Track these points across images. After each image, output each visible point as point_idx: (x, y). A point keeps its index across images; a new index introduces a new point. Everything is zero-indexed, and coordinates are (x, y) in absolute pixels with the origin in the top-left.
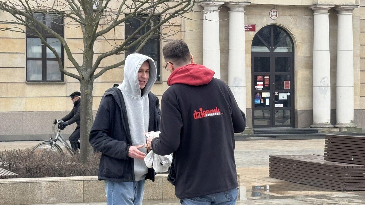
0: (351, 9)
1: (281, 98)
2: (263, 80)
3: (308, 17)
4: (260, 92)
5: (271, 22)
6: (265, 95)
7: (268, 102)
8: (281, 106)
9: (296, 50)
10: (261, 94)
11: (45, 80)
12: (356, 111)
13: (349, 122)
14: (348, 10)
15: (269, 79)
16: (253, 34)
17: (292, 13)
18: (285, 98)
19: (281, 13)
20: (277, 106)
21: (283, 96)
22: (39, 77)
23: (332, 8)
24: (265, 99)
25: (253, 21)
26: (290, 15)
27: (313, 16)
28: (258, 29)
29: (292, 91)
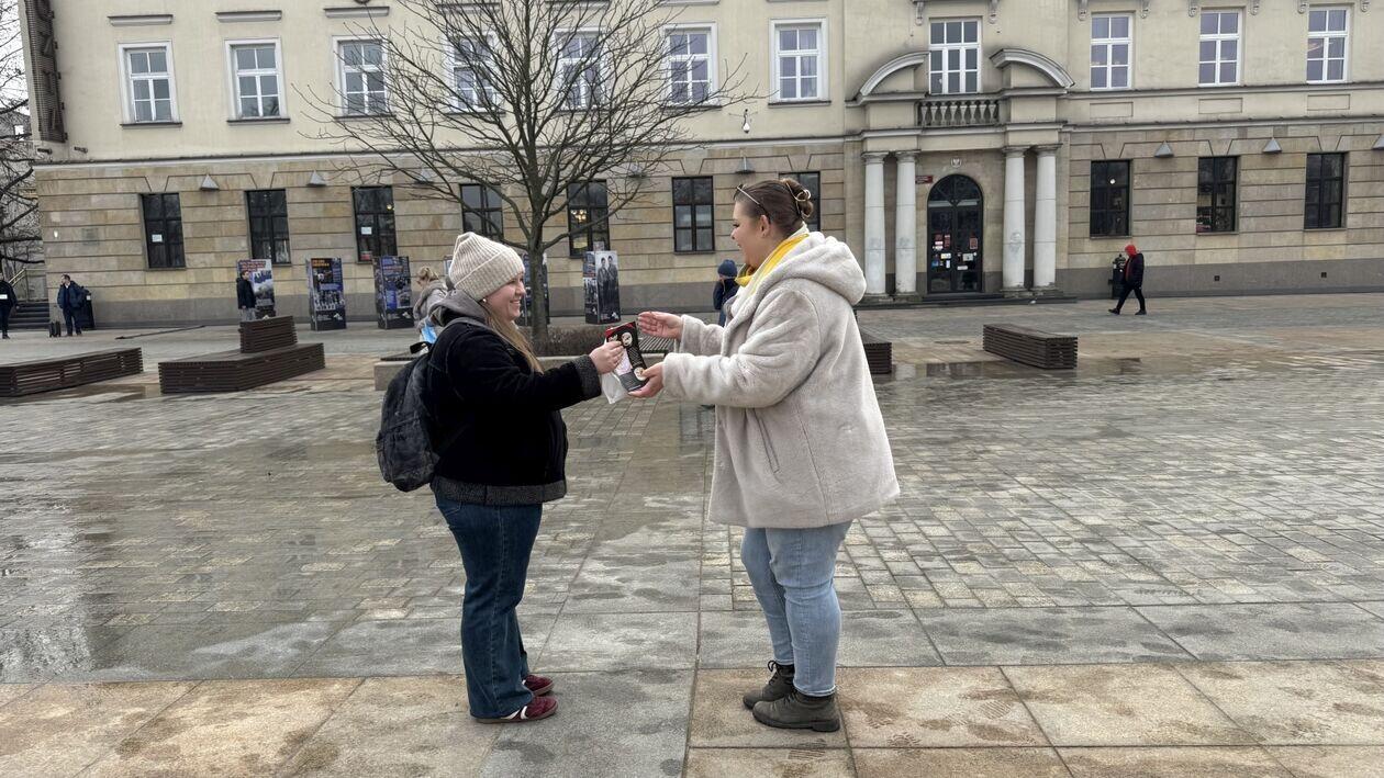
0: (1054, 149)
1: (965, 259)
2: (943, 240)
3: (1000, 162)
4: (940, 253)
5: (952, 172)
6: (944, 256)
7: (948, 265)
8: (966, 268)
9: (985, 202)
10: (940, 255)
11: (695, 251)
12: (1058, 272)
13: (1047, 284)
14: (1049, 151)
15: (951, 238)
16: (929, 186)
17: (981, 159)
18: (971, 259)
19: (965, 160)
20: (959, 268)
21: (968, 257)
22: (689, 247)
23: (1028, 150)
24: (945, 261)
25: (929, 173)
26: (978, 162)
27: (1005, 160)
28: (936, 180)
29: (980, 251)
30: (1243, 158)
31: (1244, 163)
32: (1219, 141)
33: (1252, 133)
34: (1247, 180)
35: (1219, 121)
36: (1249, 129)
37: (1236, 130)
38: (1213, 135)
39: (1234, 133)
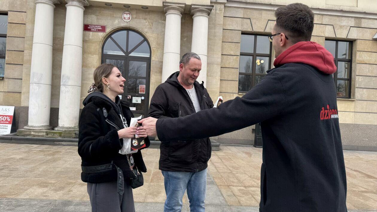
0: (207, 11)
1: (134, 101)
5: (123, 25)
8: (134, 109)
9: (153, 54)
16: (102, 35)
17: (148, 17)
18: (139, 102)
19: (135, 16)
21: (137, 100)
25: (103, 23)
26: (145, 19)
28: (108, 30)
29: (147, 95)
30: (358, 42)
31: (359, 46)
32: (341, 27)
33: (365, 23)
34: (361, 59)
35: (342, 11)
36: (363, 20)
37: (353, 19)
38: (336, 21)
39: (352, 22)
